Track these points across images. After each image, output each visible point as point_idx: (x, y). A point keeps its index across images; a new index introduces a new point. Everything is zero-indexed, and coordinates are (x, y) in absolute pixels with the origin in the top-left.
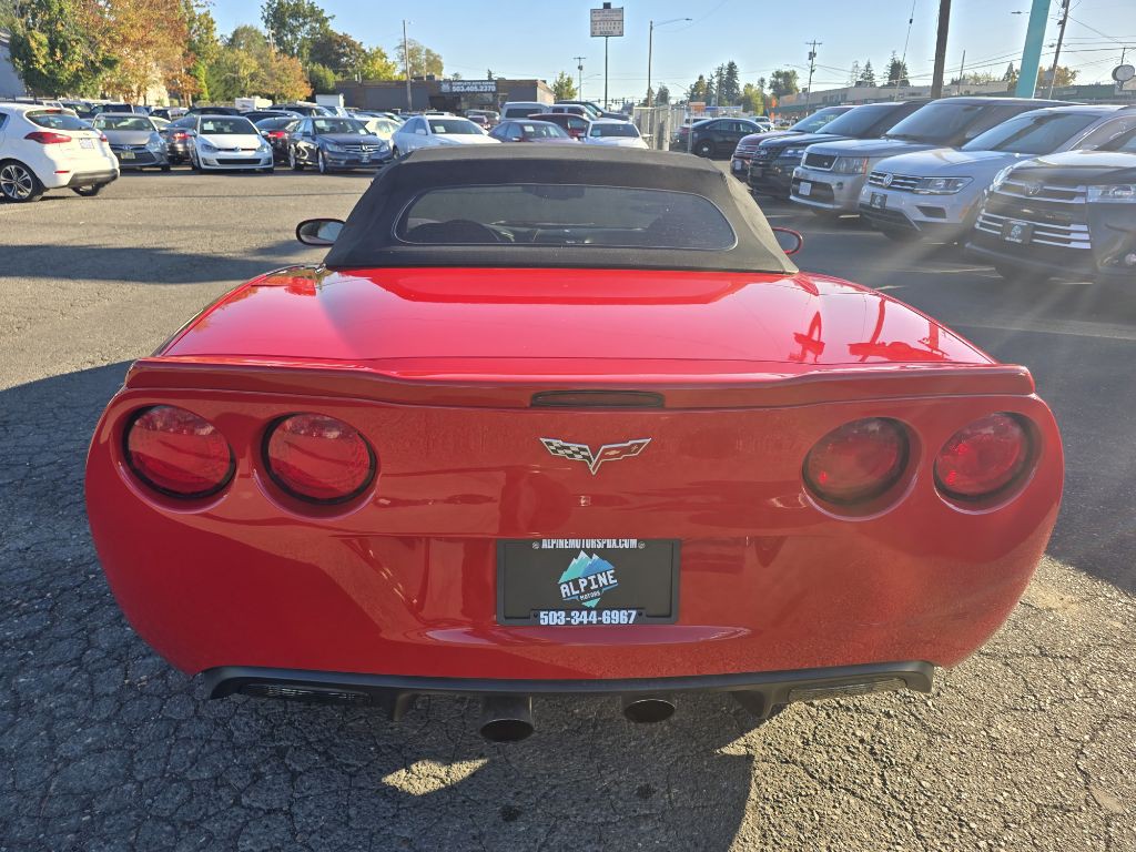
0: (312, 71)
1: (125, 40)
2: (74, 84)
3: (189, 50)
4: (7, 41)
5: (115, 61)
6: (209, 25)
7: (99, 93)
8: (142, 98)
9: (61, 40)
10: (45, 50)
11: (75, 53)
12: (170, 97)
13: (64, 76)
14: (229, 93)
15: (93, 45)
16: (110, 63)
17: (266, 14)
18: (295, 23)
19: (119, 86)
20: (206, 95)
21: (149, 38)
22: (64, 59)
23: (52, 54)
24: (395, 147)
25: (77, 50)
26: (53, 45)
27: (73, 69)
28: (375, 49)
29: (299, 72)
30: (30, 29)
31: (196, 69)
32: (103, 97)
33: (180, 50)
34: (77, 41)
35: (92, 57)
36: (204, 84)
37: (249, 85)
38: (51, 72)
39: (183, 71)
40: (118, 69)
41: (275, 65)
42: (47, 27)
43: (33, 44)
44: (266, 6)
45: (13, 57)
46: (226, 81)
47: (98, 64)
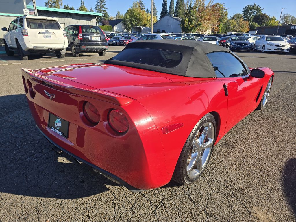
0: (252, 24)
1: (205, 19)
2: (191, 30)
3: (219, 20)
4: (181, 21)
5: (201, 24)
6: (226, 14)
7: (196, 32)
8: (205, 33)
9: (191, 20)
10: (187, 22)
11: (193, 23)
12: (212, 32)
13: (190, 28)
14: (227, 31)
15: (197, 21)
16: (200, 25)
17: (244, 10)
18: (251, 12)
19: (200, 30)
20: (220, 32)
21: (210, 18)
22: (190, 24)
23: (188, 23)
24: (255, 44)
25: (194, 22)
26: (189, 21)
27: (192, 26)
28: (273, 17)
29: (247, 25)
30: (186, 18)
31: (220, 25)
32: (197, 33)
33: (217, 21)
34: (194, 20)
35: (196, 24)
36: (221, 29)
37: (232, 29)
38: (187, 27)
39: (217, 26)
40: (201, 26)
41: (241, 23)
42: (189, 18)
43: (185, 21)
44: (244, 8)
45: (181, 24)
46: (227, 28)
47: (197, 25)
